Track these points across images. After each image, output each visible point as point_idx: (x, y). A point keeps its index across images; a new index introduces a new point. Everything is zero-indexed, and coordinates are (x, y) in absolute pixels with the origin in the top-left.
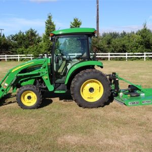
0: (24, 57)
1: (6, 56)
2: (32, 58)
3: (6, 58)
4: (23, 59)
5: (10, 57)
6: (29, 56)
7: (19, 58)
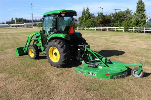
0: (119, 29)
1: (108, 27)
2: (123, 30)
3: (108, 29)
4: (118, 30)
5: (111, 28)
6: (122, 29)
7: (115, 29)
